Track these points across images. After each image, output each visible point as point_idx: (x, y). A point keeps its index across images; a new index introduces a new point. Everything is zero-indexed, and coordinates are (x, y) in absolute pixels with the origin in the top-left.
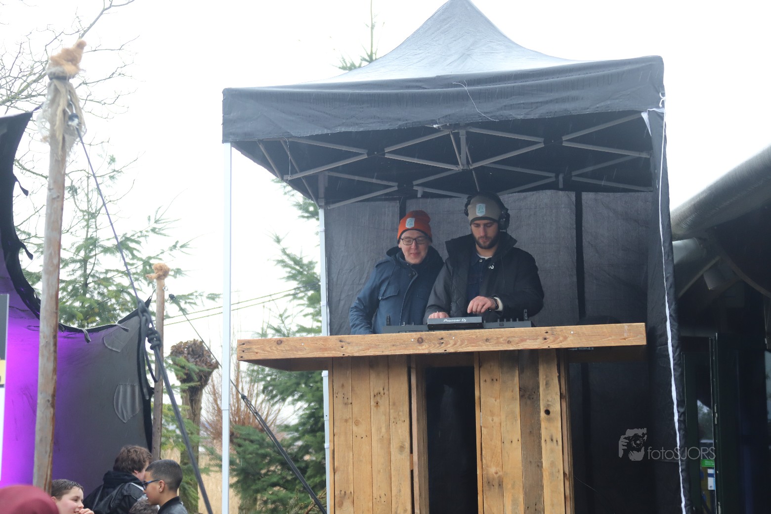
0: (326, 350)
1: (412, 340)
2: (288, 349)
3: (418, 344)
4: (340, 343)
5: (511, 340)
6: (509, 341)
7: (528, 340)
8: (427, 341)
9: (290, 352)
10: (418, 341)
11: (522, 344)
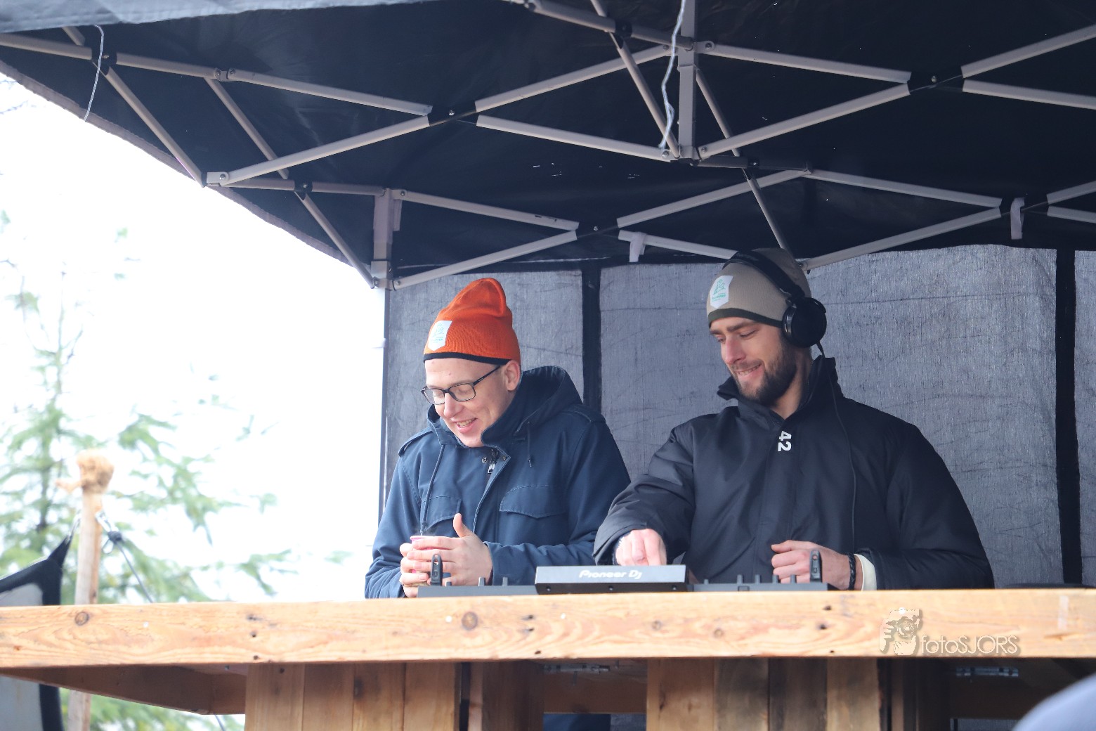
0: (208, 641)
1: (449, 619)
2: (106, 637)
3: (464, 631)
4: (248, 622)
5: (724, 626)
6: (718, 630)
7: (772, 630)
8: (487, 623)
9: (110, 648)
10: (464, 622)
11: (756, 639)
